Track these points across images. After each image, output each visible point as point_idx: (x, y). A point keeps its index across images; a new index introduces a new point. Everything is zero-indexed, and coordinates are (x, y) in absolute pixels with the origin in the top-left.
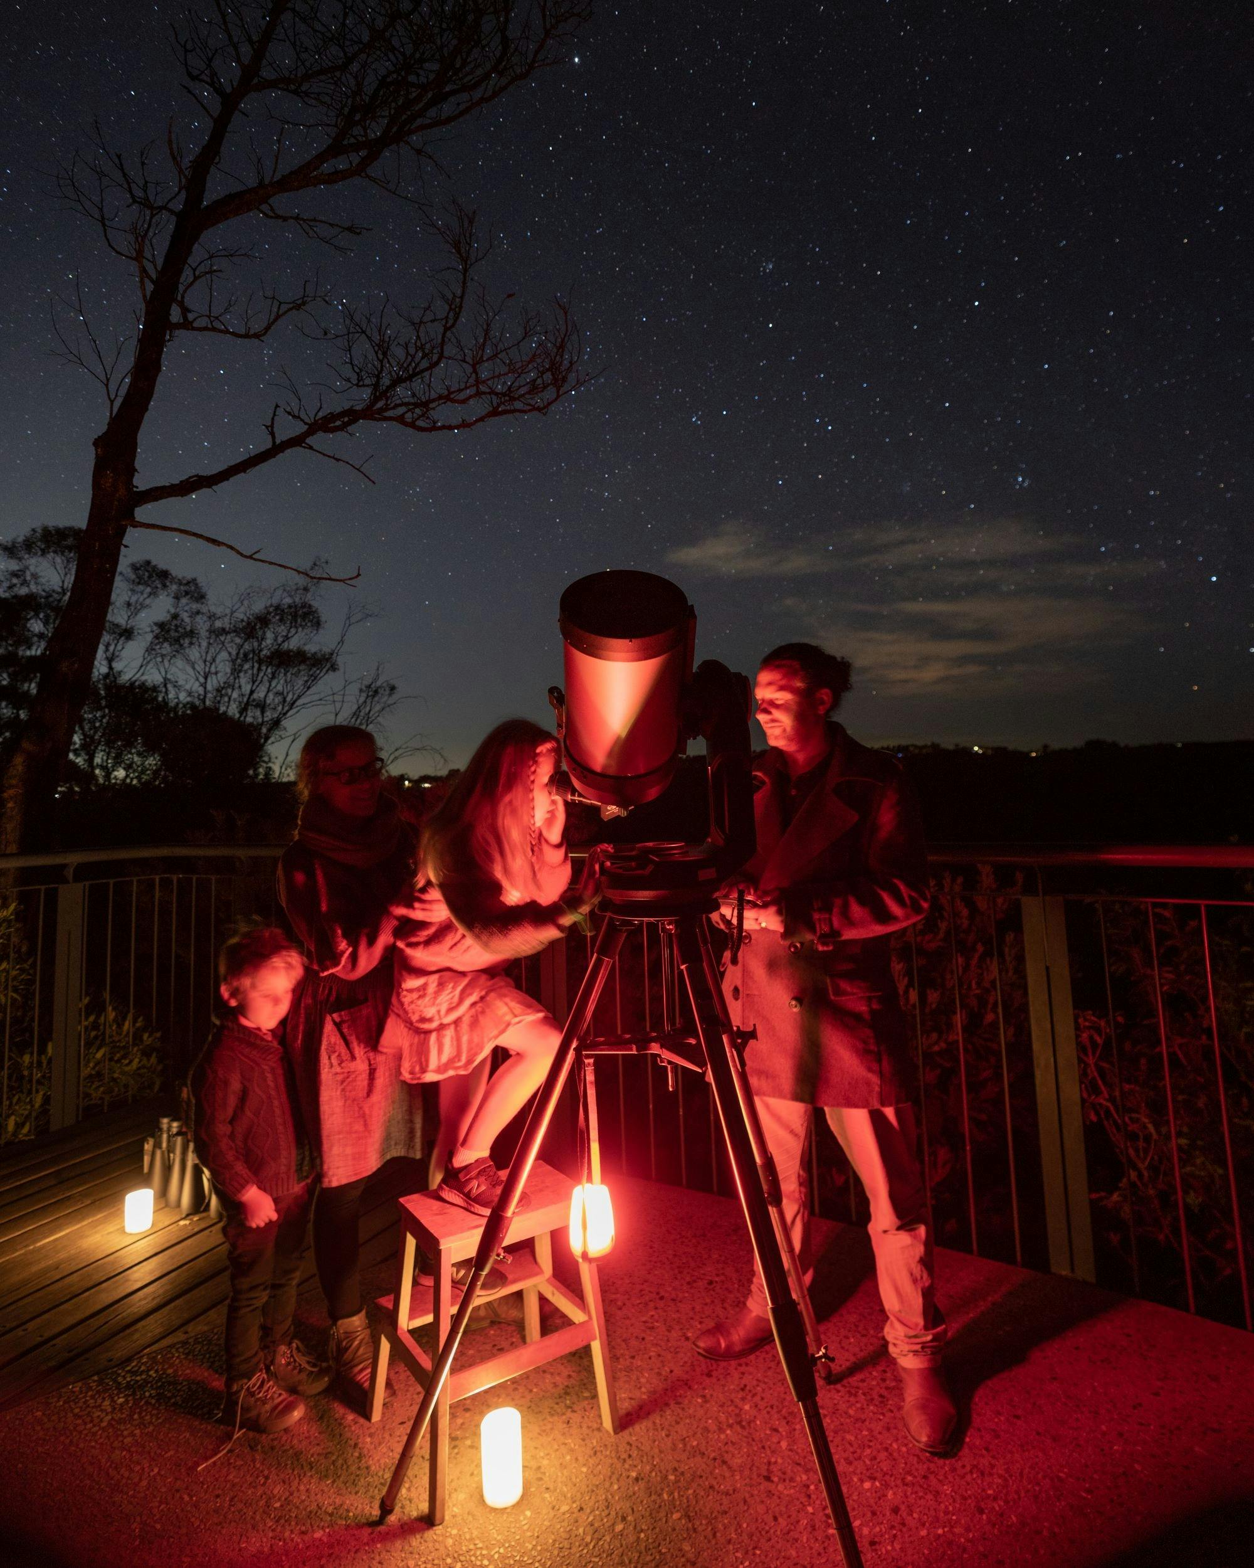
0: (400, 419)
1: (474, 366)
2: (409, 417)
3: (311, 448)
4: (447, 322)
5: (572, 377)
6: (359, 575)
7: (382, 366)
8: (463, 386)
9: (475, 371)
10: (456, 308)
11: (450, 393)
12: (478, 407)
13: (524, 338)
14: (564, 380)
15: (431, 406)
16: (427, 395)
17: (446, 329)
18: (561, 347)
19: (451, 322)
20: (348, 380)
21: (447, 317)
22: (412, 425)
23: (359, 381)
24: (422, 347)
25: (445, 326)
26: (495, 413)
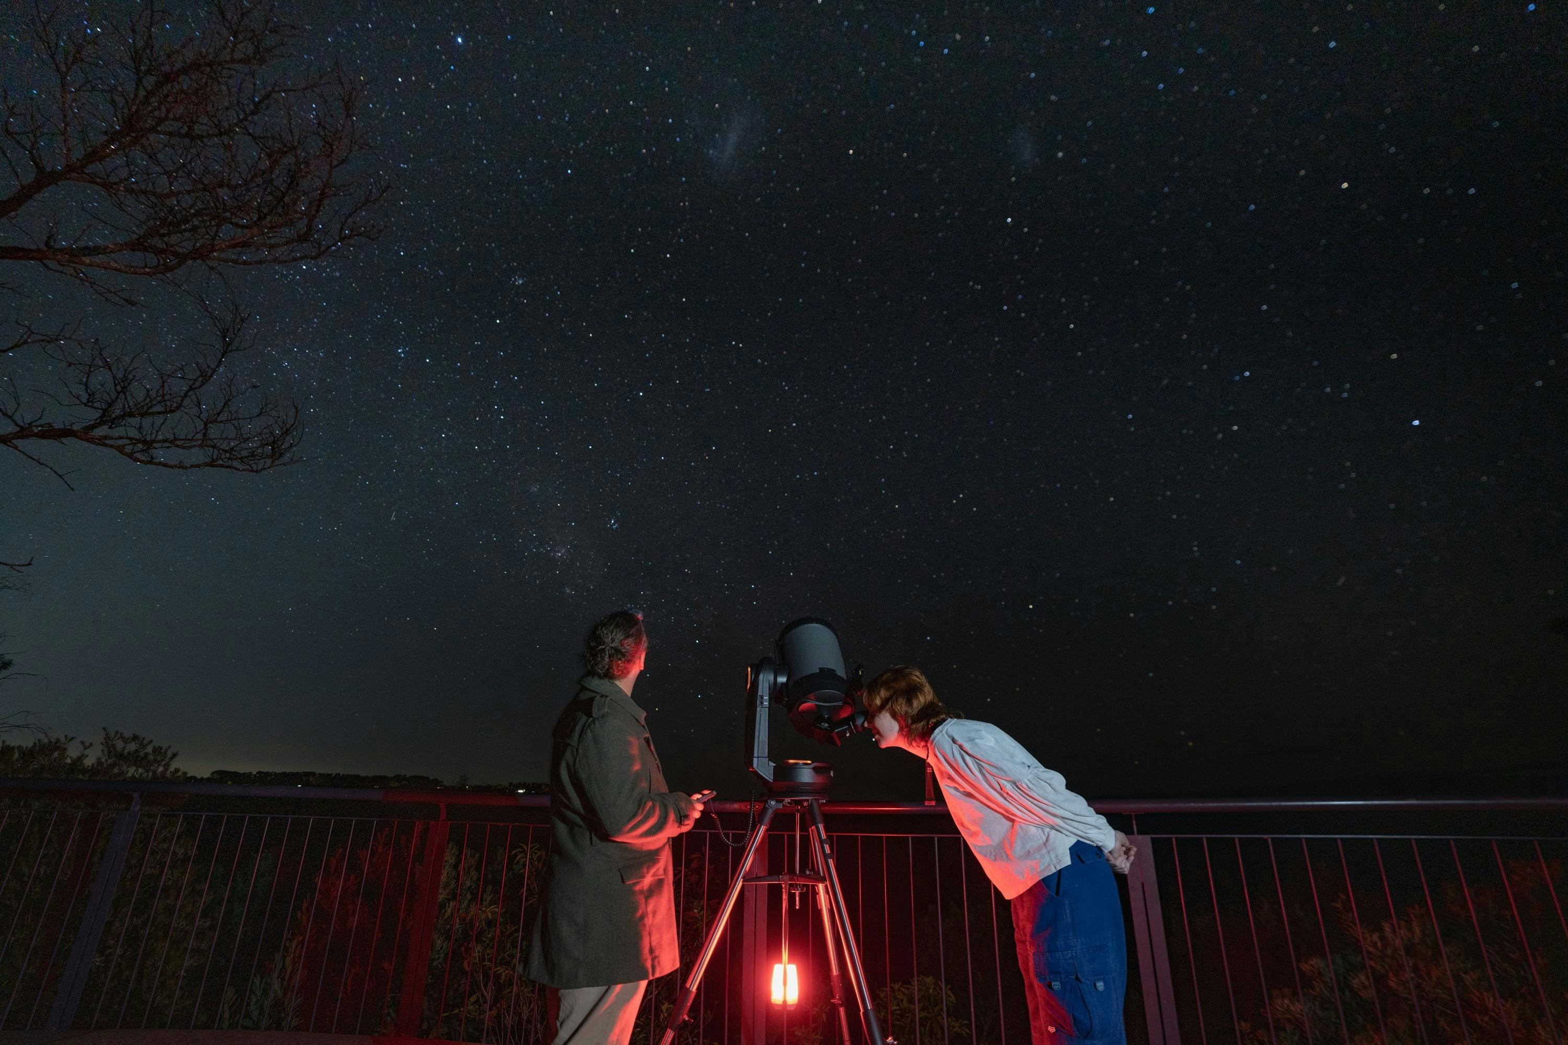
0: (120, 449)
1: (206, 424)
2: (128, 449)
3: (16, 448)
4: (194, 384)
5: (288, 456)
6: (30, 564)
7: (117, 398)
8: (189, 437)
9: (206, 428)
10: (205, 377)
11: (176, 439)
12: (198, 455)
13: (258, 416)
14: (281, 455)
15: (155, 445)
16: (154, 436)
17: (191, 388)
18: (286, 432)
19: (197, 384)
20: (78, 397)
21: (195, 380)
22: (130, 455)
23: (88, 401)
24: (163, 396)
25: (191, 387)
26: (212, 464)
